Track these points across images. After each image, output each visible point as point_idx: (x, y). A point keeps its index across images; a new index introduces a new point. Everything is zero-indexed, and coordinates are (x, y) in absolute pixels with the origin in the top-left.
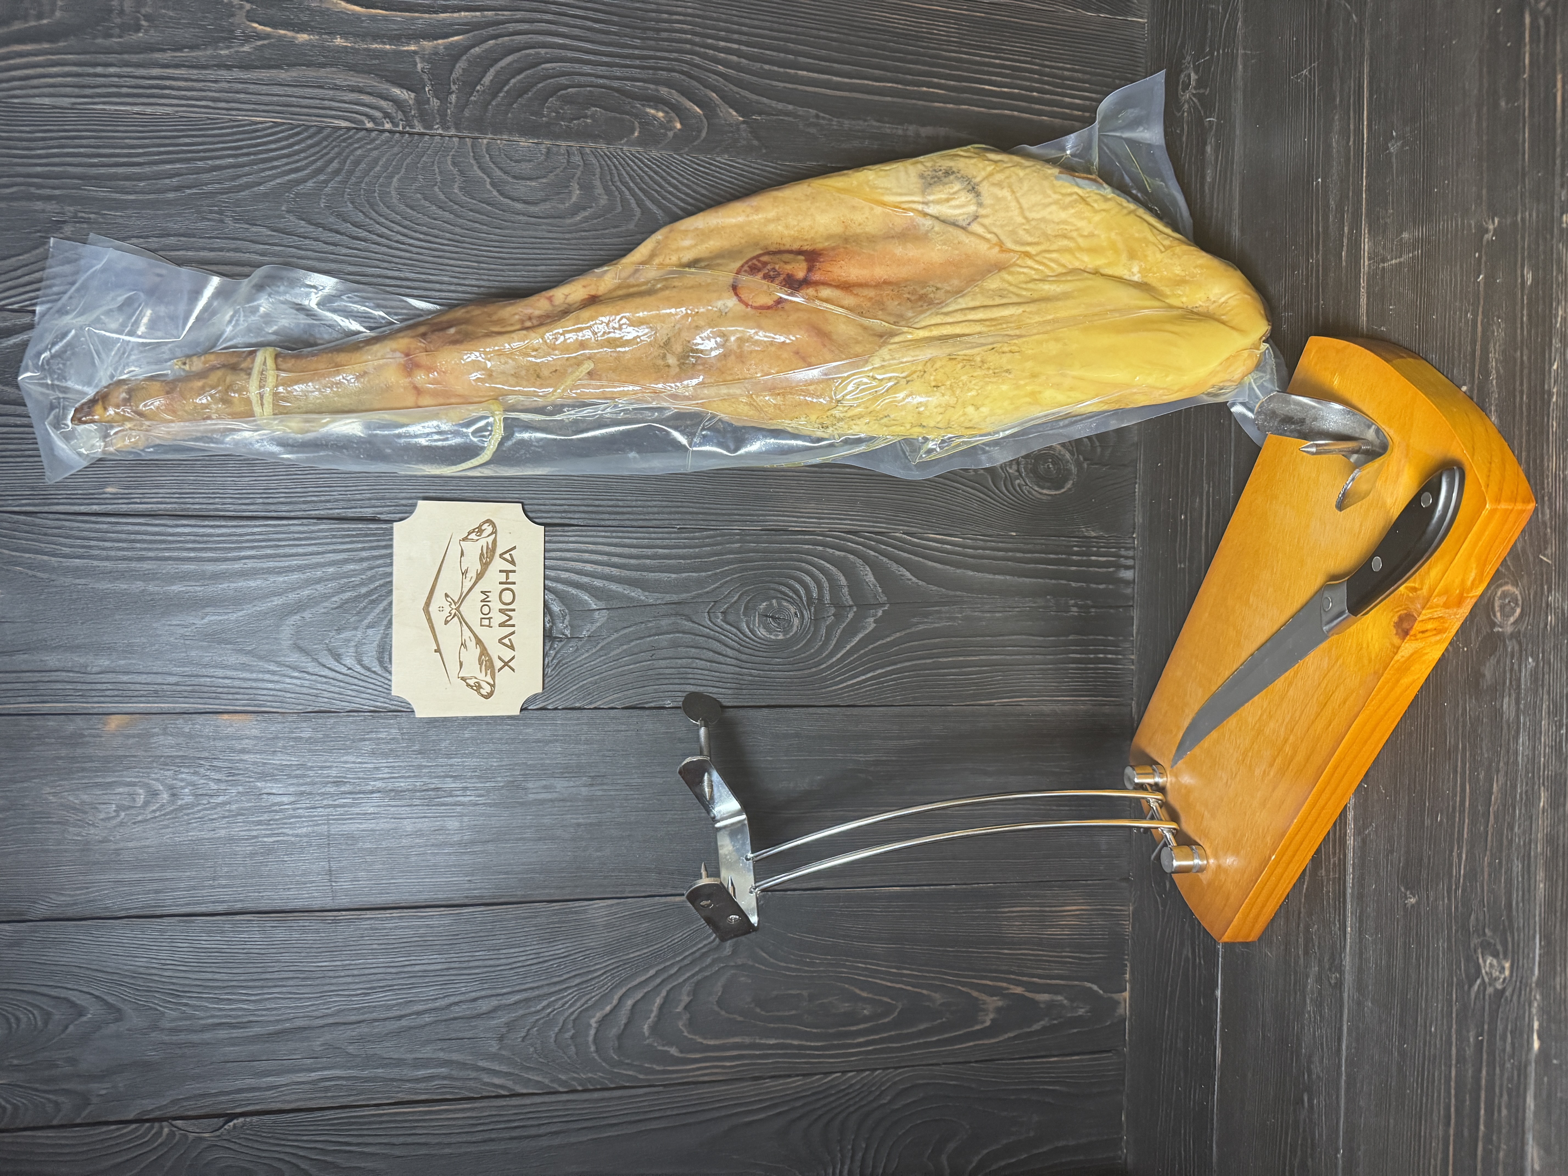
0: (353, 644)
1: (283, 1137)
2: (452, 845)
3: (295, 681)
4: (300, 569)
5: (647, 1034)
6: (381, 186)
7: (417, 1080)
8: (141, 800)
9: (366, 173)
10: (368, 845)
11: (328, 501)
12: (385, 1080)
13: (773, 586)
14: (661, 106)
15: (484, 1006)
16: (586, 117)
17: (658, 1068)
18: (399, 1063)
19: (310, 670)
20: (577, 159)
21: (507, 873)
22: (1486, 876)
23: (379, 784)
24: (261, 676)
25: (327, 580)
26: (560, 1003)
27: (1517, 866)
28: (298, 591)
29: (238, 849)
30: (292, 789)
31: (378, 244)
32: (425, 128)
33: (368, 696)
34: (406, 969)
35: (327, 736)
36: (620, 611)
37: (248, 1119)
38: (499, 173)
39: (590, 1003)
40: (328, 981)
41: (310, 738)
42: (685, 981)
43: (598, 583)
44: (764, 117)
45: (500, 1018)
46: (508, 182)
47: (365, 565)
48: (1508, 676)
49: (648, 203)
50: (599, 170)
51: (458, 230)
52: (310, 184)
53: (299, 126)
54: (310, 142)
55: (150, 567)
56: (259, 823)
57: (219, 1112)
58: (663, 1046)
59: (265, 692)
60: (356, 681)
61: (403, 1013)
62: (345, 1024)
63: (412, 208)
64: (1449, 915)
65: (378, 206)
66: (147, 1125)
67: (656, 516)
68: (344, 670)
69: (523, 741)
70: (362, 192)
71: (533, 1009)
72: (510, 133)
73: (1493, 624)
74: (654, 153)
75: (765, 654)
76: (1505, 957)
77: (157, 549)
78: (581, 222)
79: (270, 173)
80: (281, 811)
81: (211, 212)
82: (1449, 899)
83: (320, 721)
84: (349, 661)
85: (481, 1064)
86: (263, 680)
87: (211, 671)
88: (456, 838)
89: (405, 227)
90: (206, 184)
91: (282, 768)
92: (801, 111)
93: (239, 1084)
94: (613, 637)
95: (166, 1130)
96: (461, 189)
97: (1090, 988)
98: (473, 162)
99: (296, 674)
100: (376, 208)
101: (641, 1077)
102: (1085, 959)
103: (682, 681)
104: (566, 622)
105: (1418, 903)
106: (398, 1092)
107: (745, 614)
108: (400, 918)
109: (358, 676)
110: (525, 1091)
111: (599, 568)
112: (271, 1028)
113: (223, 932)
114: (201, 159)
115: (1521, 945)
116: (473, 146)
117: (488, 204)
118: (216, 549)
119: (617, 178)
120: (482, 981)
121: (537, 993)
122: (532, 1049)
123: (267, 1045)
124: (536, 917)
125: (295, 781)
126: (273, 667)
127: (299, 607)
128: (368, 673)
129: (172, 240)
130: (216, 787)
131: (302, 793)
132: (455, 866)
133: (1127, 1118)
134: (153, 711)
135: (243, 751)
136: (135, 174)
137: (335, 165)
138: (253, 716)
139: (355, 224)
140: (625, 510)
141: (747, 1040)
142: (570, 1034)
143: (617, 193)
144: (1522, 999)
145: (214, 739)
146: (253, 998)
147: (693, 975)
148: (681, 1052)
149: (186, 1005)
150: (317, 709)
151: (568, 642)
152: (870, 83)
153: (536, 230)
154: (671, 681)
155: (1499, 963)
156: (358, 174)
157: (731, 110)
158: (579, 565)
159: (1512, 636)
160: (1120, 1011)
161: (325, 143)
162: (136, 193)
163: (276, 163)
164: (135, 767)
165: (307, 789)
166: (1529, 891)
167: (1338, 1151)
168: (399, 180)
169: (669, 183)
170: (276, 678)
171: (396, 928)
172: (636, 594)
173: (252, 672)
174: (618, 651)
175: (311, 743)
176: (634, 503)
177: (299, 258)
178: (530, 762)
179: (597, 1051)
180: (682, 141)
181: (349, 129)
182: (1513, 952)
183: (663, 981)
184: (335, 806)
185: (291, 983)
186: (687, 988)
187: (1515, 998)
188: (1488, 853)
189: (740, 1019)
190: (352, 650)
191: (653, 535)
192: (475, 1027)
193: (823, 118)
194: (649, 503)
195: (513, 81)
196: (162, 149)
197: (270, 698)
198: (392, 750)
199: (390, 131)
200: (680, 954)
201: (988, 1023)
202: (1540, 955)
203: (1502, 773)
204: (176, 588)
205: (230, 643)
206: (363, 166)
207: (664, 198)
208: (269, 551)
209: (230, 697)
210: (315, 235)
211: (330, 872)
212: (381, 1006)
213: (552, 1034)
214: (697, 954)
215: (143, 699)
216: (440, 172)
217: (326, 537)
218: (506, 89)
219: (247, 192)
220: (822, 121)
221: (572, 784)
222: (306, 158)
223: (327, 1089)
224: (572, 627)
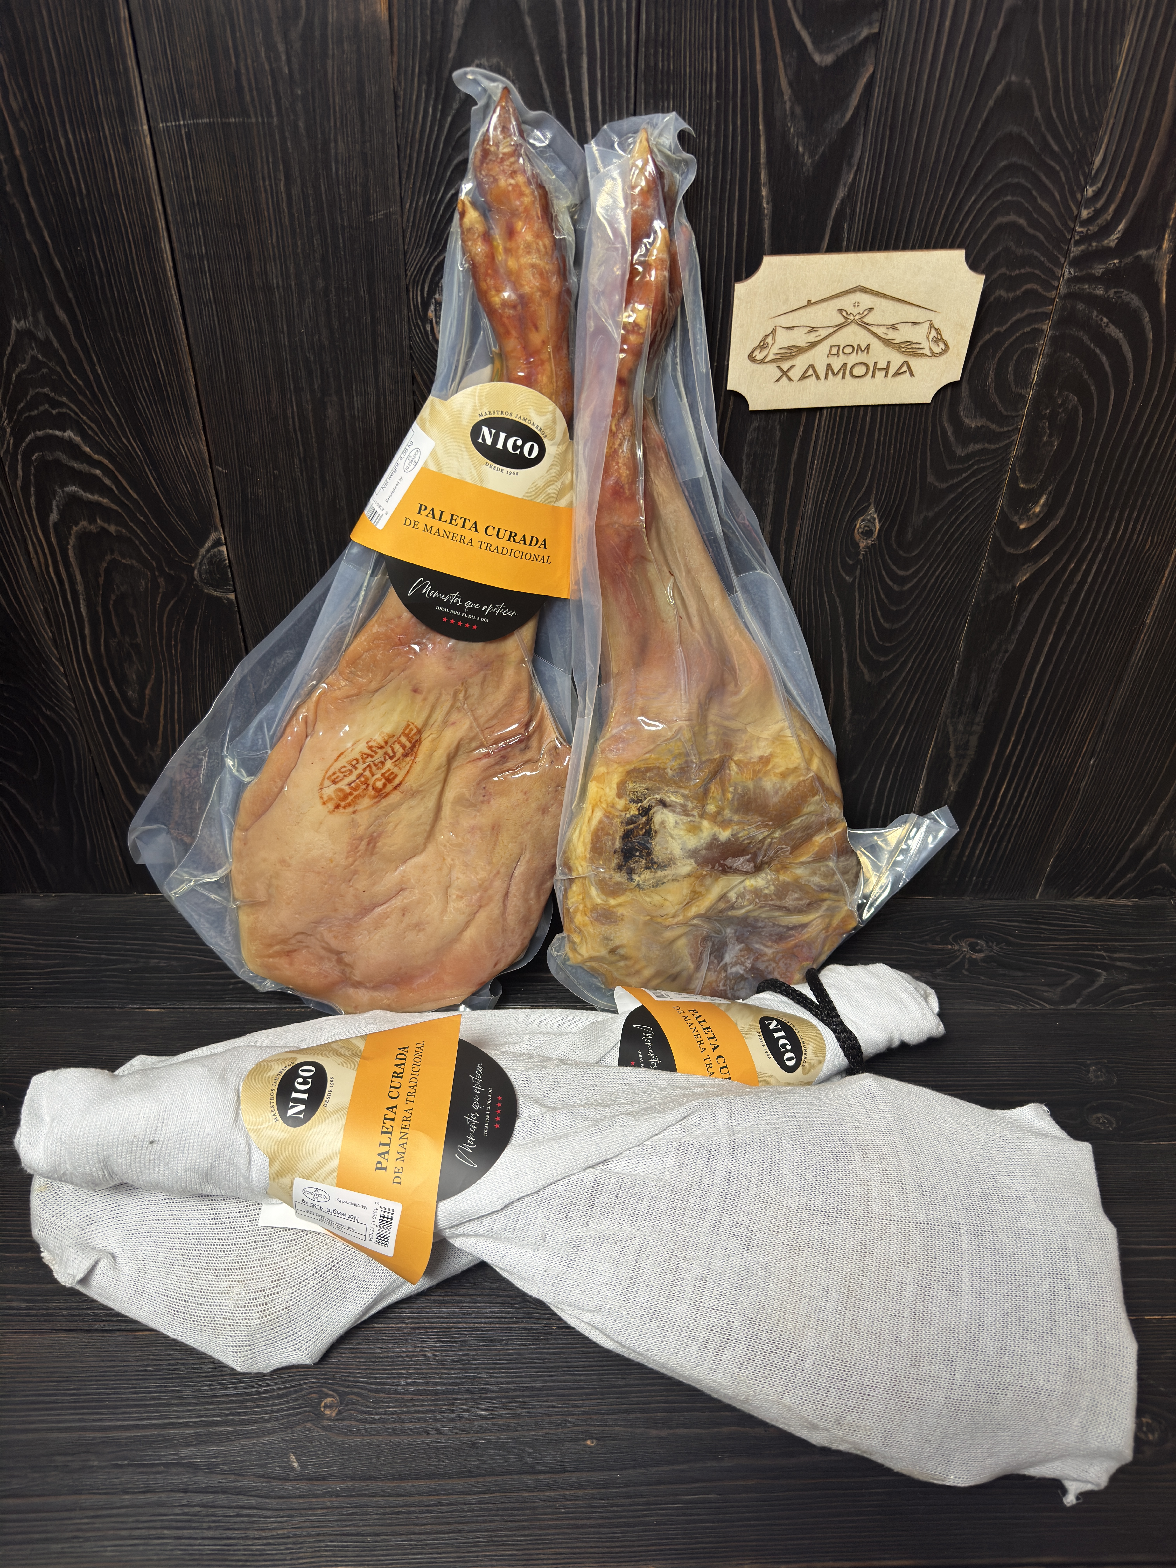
5: (67, 490)
14: (1046, 511)
16: (1050, 436)
17: (32, 501)
20: (1008, 425)
31: (952, 200)
32: (1075, 258)
38: (1009, 341)
39: (89, 431)
42: (132, 530)
44: (1015, 606)
49: (951, 496)
52: (1038, 114)
58: (57, 506)
65: (997, 200)
71: (71, 371)
72: (1049, 355)
79: (1060, 59)
92: (1015, 637)
98: (1026, 312)
100: (994, 197)
116: (1043, 313)
119: (980, 466)
141: (80, 587)
142: (51, 410)
143: (965, 465)
147: (138, 537)
148: (54, 525)
152: (1028, 696)
157: (1028, 575)
163: (1070, 67)
168: (1021, 226)
179: (38, 439)
180: (1006, 529)
181: (1091, 165)
183: (127, 507)
186: (124, 531)
189: (101, 580)
193: (1004, 657)
195: (1104, 359)
199: (1078, 216)
216: (1020, 275)
218: (1098, 351)
220: (1001, 655)
222: (1069, 107)
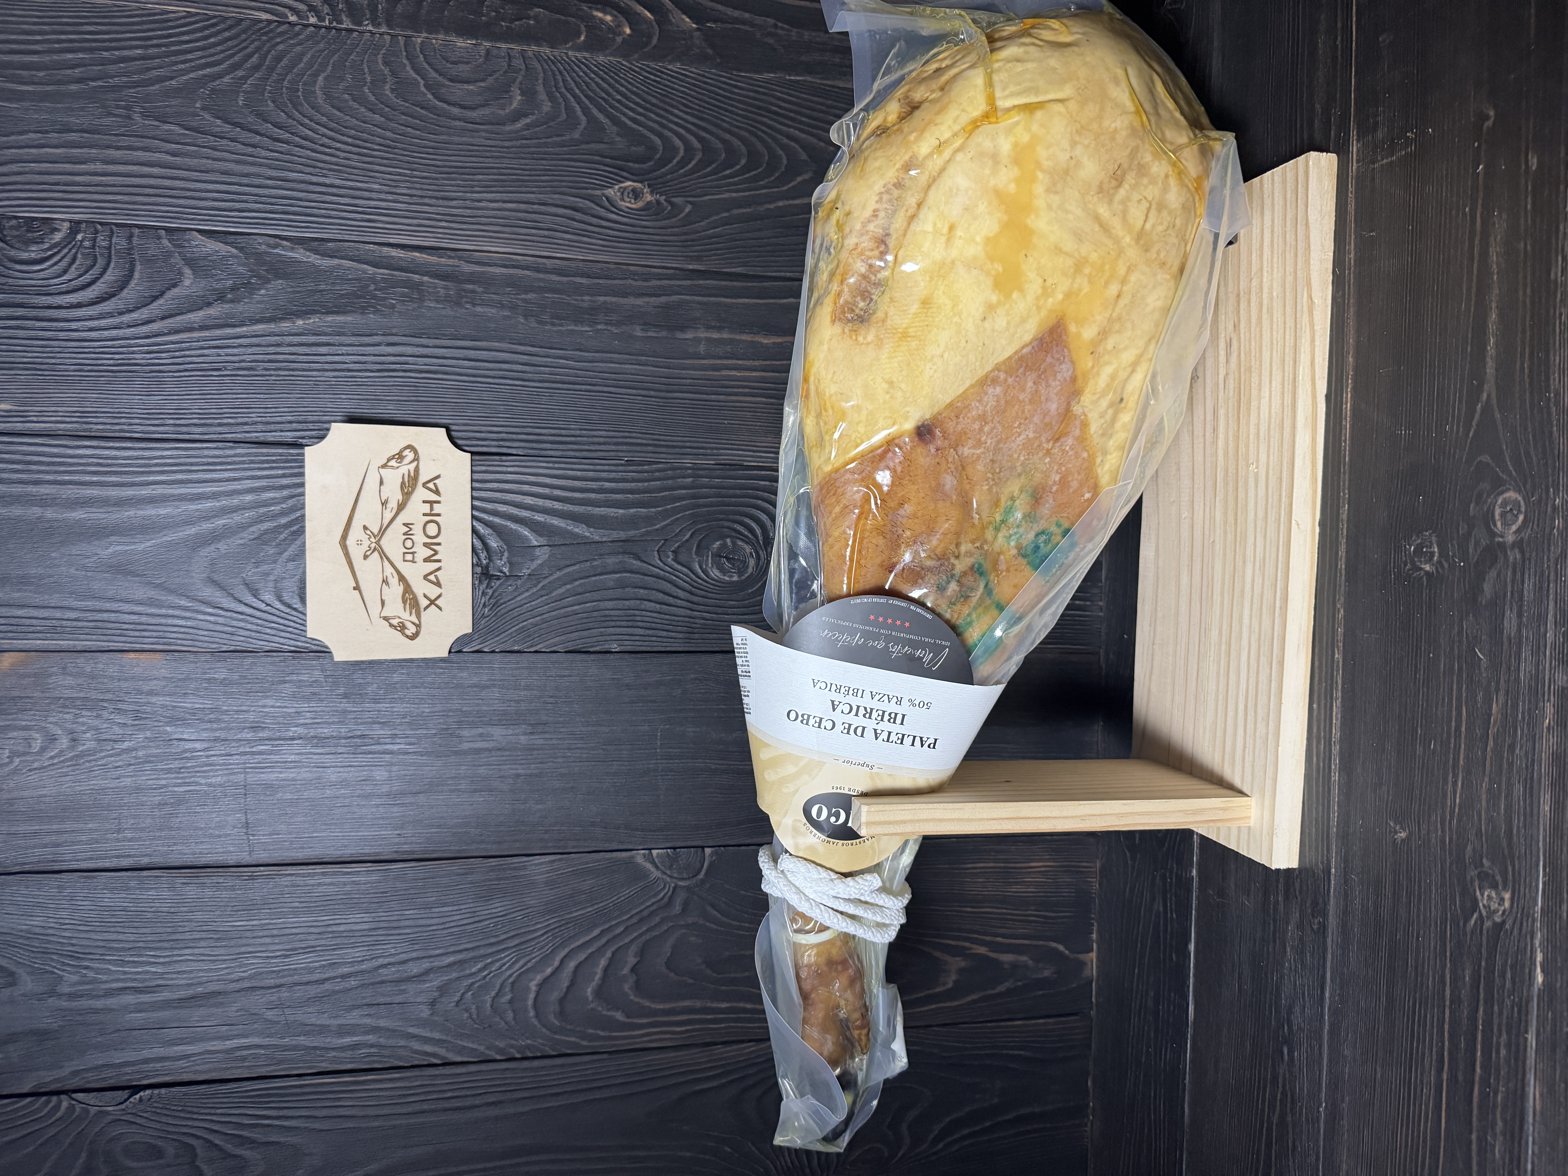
0: (272, 578)
1: (195, 1110)
2: (380, 796)
3: (208, 618)
4: (215, 496)
5: (590, 998)
6: (304, 84)
7: (342, 1048)
8: (37, 746)
9: (289, 69)
10: (288, 796)
11: (246, 424)
12: (307, 1048)
13: (727, 524)
14: (608, 9)
15: (414, 969)
16: (529, 18)
17: (602, 1034)
18: (323, 1030)
19: (225, 605)
20: (518, 62)
21: (439, 826)
22: (1484, 803)
23: (301, 730)
24: (171, 612)
25: (244, 509)
26: (498, 964)
27: (1518, 790)
28: (213, 520)
29: (145, 799)
30: (205, 735)
31: (302, 147)
32: (354, 24)
33: (288, 635)
34: (330, 929)
35: (245, 677)
36: (562, 548)
37: (156, 1091)
38: (434, 74)
39: (530, 965)
40: (244, 941)
41: (225, 679)
42: (632, 941)
43: (539, 517)
44: (719, 24)
45: (431, 981)
46: (444, 86)
47: (285, 493)
48: (1509, 588)
49: (595, 111)
50: (542, 75)
51: (389, 134)
52: (227, 79)
53: (215, 17)
54: (227, 34)
55: (47, 491)
56: (169, 771)
57: (124, 1084)
58: (609, 1010)
59: (175, 629)
60: (275, 619)
61: (327, 975)
62: (262, 988)
63: (339, 109)
64: (1443, 848)
65: (302, 105)
66: (44, 1098)
67: (602, 447)
68: (262, 606)
69: (458, 686)
70: (284, 90)
71: (468, 972)
72: (447, 32)
73: (1492, 534)
74: (601, 58)
75: (718, 596)
76: (1505, 888)
77: (56, 472)
78: (522, 129)
79: (183, 66)
80: (192, 758)
81: (118, 107)
82: (1443, 831)
83: (236, 661)
84: (268, 597)
85: (411, 1030)
86: (173, 616)
87: (115, 606)
88: (385, 789)
89: (331, 130)
90: (112, 77)
91: (193, 712)
92: (759, 20)
93: (146, 1054)
94: (555, 576)
95: (65, 1104)
96: (392, 90)
97: (1056, 950)
98: (405, 61)
99: (210, 610)
100: (300, 108)
101: (585, 1043)
102: (1052, 918)
103: (630, 624)
104: (505, 558)
105: (1409, 838)
106: (322, 1061)
107: (697, 553)
108: (324, 874)
109: (278, 613)
110: (459, 1059)
111: (540, 502)
112: (182, 993)
113: (128, 889)
114: (106, 49)
115: (1523, 874)
116: (406, 45)
117: (422, 108)
118: (121, 473)
119: (561, 84)
120: (413, 942)
121: (472, 954)
122: (466, 1015)
123: (176, 1011)
124: (472, 873)
125: (209, 725)
126: (183, 602)
127: (214, 537)
128: (288, 610)
129: (73, 136)
130: (121, 732)
131: (216, 740)
132: (383, 818)
133: (1094, 1083)
134: (51, 648)
135: (151, 693)
136: (31, 62)
137: (255, 59)
138: (161, 655)
139: (277, 125)
140: (568, 439)
141: (698, 1004)
142: (509, 997)
143: (561, 100)
144: (1524, 931)
145: (119, 680)
146: (161, 960)
147: (641, 935)
148: (628, 1017)
149: (86, 968)
150: (232, 648)
151: (506, 581)
153: (473, 137)
154: (618, 623)
155: (1498, 894)
156: (279, 70)
157: (684, 17)
158: (518, 498)
159: (1514, 545)
160: (1086, 973)
161: (244, 36)
162: (34, 83)
163: (189, 56)
164: (31, 710)
165: (222, 734)
166: (1532, 815)
167: (1320, 1105)
168: (325, 79)
169: (618, 92)
170: (188, 614)
171: (319, 884)
172: (580, 529)
173: (161, 607)
174: (560, 591)
175: (226, 685)
176: (578, 432)
177: (214, 159)
178: (465, 709)
179: (537, 1016)
180: (630, 48)
181: (270, 22)
182: (1514, 882)
183: (608, 941)
184: (253, 753)
185: (203, 944)
186: (633, 949)
187: (1516, 932)
188: (1486, 779)
189: (691, 981)
190: (271, 584)
191: (599, 467)
192: (404, 992)
193: (783, 29)
194: (594, 433)
196: (63, 37)
197: (180, 636)
198: (314, 694)
199: (315, 26)
200: (627, 912)
201: (950, 985)
202: (1544, 883)
203: (1502, 692)
204: (78, 514)
205: (138, 575)
206: (285, 62)
207: (612, 107)
208: (180, 476)
209: (137, 634)
210: (231, 135)
211: (247, 825)
212: (302, 968)
213: (488, 999)
214: (645, 913)
215: (40, 635)
216: (370, 72)
217: (243, 462)
219: (157, 87)
220: (779, 31)
221: (510, 732)
222: (222, 52)
223: (244, 1059)
224: (511, 564)
